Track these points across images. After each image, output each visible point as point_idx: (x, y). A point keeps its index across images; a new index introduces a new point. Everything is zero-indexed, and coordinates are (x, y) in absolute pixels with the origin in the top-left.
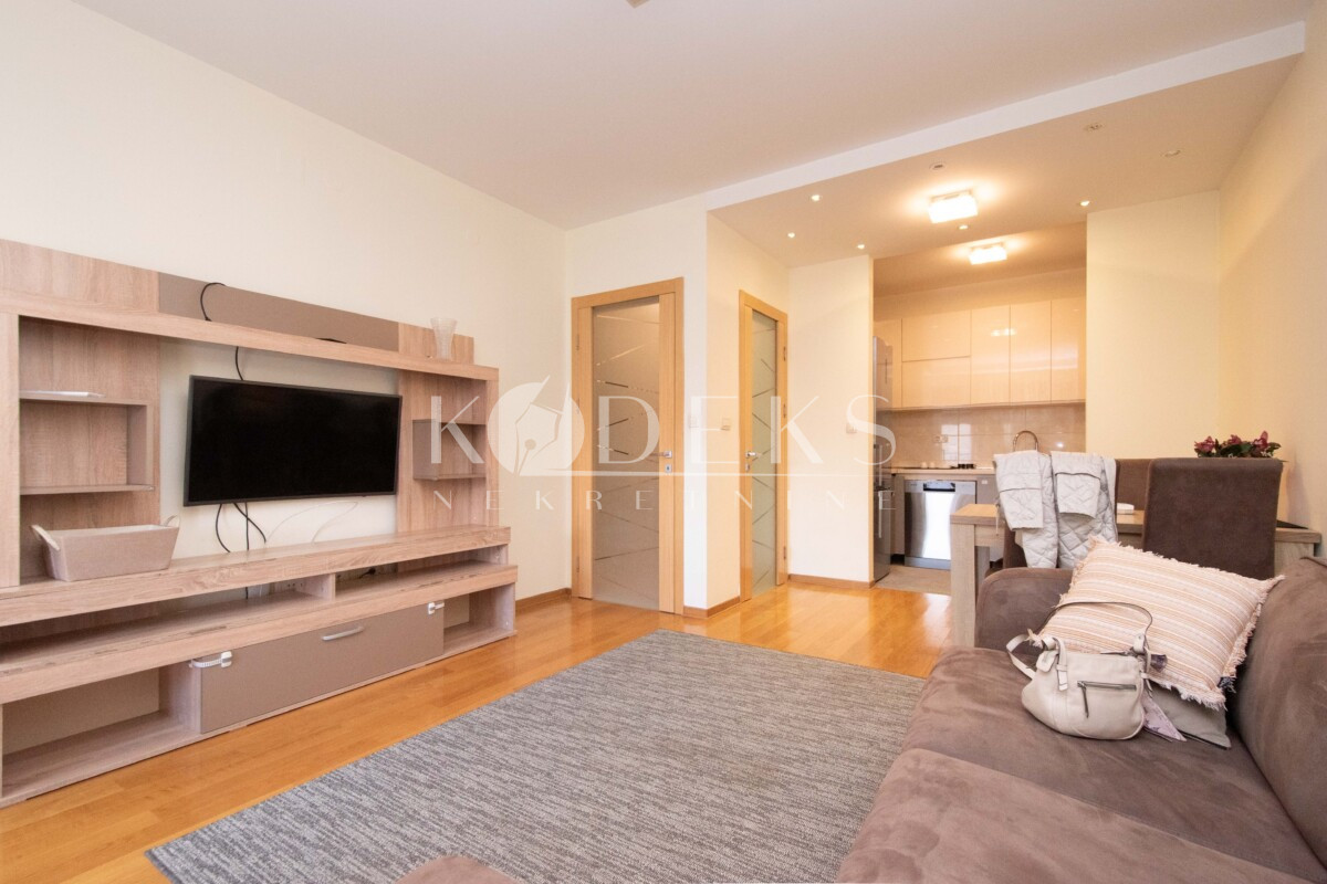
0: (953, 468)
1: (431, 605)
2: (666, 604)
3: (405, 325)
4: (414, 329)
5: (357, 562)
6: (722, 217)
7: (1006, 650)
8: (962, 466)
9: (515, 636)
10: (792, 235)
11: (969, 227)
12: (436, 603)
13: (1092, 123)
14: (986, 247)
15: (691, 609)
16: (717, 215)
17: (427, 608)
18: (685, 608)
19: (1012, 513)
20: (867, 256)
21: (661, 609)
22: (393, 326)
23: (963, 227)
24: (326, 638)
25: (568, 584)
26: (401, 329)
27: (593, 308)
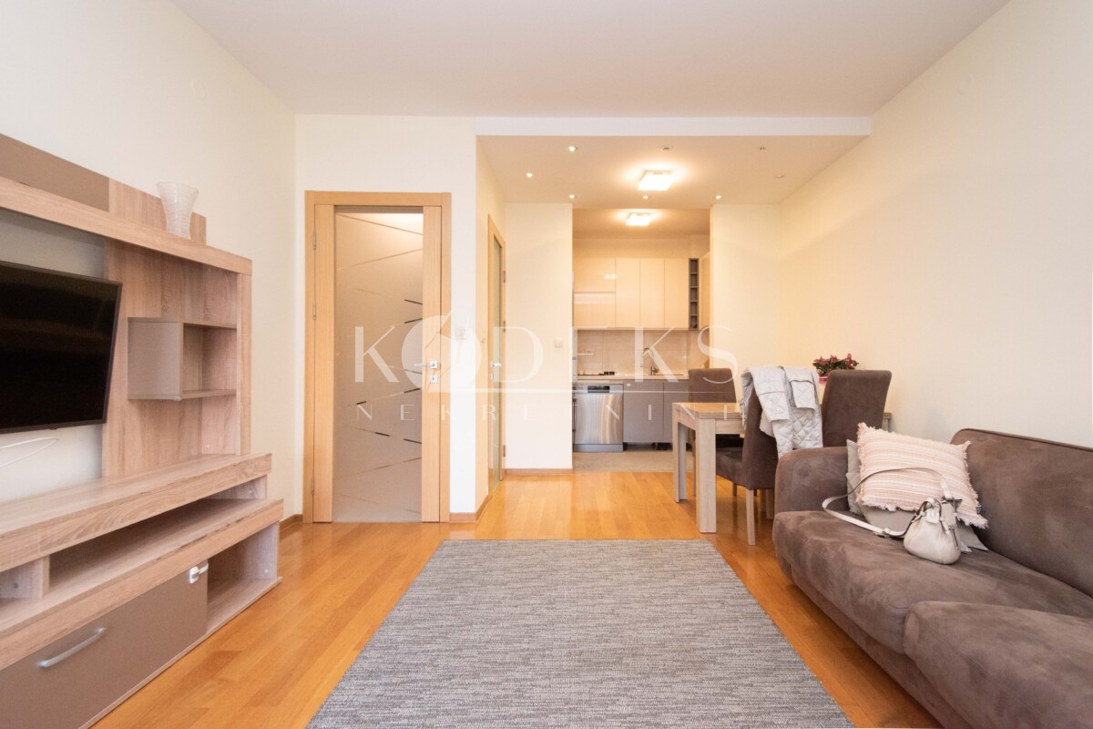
0: (601, 375)
1: (194, 571)
2: (429, 514)
3: (118, 184)
4: (130, 191)
5: (86, 532)
6: (486, 146)
7: (822, 509)
8: (606, 373)
9: (279, 584)
10: (530, 175)
11: (649, 197)
12: (200, 566)
13: (762, 145)
14: (639, 214)
15: (458, 515)
16: (482, 142)
17: (188, 577)
18: (451, 515)
19: (770, 409)
20: (571, 205)
21: (424, 519)
22: (104, 181)
23: (646, 197)
24: (45, 663)
25: (297, 508)
26: (112, 189)
27: (335, 206)
